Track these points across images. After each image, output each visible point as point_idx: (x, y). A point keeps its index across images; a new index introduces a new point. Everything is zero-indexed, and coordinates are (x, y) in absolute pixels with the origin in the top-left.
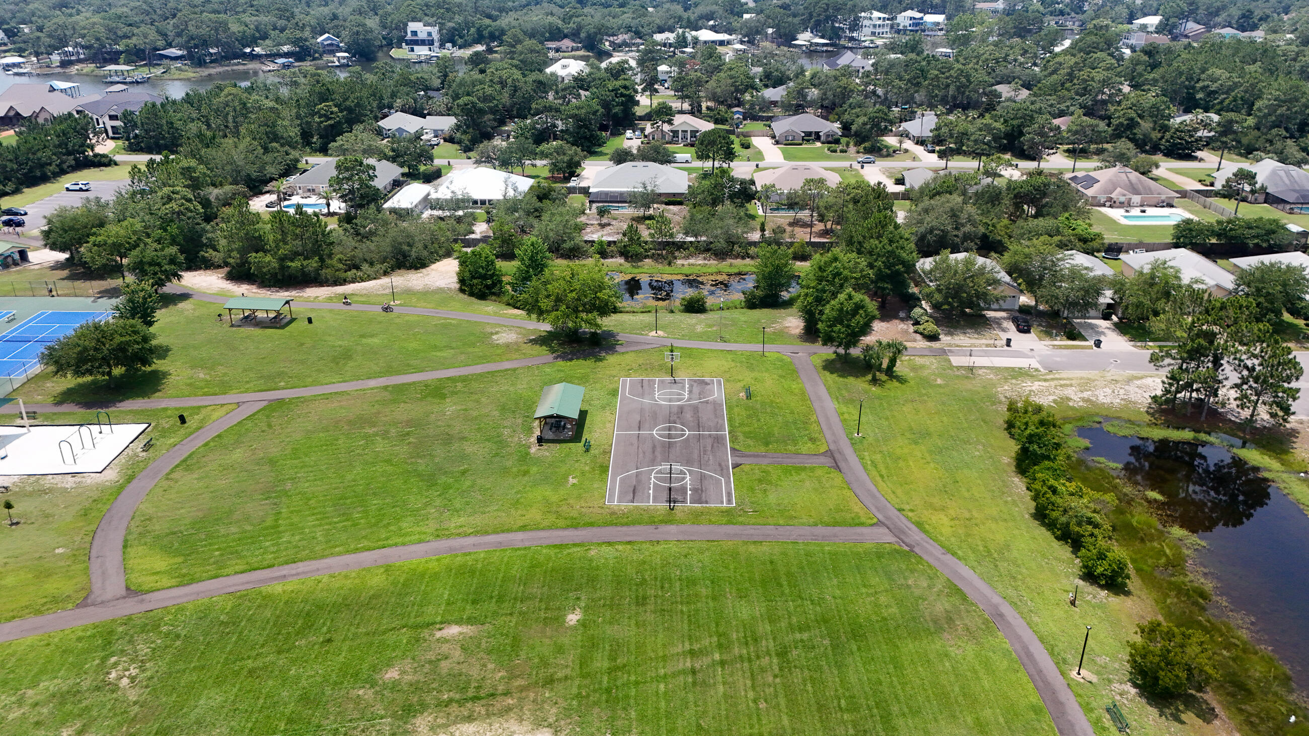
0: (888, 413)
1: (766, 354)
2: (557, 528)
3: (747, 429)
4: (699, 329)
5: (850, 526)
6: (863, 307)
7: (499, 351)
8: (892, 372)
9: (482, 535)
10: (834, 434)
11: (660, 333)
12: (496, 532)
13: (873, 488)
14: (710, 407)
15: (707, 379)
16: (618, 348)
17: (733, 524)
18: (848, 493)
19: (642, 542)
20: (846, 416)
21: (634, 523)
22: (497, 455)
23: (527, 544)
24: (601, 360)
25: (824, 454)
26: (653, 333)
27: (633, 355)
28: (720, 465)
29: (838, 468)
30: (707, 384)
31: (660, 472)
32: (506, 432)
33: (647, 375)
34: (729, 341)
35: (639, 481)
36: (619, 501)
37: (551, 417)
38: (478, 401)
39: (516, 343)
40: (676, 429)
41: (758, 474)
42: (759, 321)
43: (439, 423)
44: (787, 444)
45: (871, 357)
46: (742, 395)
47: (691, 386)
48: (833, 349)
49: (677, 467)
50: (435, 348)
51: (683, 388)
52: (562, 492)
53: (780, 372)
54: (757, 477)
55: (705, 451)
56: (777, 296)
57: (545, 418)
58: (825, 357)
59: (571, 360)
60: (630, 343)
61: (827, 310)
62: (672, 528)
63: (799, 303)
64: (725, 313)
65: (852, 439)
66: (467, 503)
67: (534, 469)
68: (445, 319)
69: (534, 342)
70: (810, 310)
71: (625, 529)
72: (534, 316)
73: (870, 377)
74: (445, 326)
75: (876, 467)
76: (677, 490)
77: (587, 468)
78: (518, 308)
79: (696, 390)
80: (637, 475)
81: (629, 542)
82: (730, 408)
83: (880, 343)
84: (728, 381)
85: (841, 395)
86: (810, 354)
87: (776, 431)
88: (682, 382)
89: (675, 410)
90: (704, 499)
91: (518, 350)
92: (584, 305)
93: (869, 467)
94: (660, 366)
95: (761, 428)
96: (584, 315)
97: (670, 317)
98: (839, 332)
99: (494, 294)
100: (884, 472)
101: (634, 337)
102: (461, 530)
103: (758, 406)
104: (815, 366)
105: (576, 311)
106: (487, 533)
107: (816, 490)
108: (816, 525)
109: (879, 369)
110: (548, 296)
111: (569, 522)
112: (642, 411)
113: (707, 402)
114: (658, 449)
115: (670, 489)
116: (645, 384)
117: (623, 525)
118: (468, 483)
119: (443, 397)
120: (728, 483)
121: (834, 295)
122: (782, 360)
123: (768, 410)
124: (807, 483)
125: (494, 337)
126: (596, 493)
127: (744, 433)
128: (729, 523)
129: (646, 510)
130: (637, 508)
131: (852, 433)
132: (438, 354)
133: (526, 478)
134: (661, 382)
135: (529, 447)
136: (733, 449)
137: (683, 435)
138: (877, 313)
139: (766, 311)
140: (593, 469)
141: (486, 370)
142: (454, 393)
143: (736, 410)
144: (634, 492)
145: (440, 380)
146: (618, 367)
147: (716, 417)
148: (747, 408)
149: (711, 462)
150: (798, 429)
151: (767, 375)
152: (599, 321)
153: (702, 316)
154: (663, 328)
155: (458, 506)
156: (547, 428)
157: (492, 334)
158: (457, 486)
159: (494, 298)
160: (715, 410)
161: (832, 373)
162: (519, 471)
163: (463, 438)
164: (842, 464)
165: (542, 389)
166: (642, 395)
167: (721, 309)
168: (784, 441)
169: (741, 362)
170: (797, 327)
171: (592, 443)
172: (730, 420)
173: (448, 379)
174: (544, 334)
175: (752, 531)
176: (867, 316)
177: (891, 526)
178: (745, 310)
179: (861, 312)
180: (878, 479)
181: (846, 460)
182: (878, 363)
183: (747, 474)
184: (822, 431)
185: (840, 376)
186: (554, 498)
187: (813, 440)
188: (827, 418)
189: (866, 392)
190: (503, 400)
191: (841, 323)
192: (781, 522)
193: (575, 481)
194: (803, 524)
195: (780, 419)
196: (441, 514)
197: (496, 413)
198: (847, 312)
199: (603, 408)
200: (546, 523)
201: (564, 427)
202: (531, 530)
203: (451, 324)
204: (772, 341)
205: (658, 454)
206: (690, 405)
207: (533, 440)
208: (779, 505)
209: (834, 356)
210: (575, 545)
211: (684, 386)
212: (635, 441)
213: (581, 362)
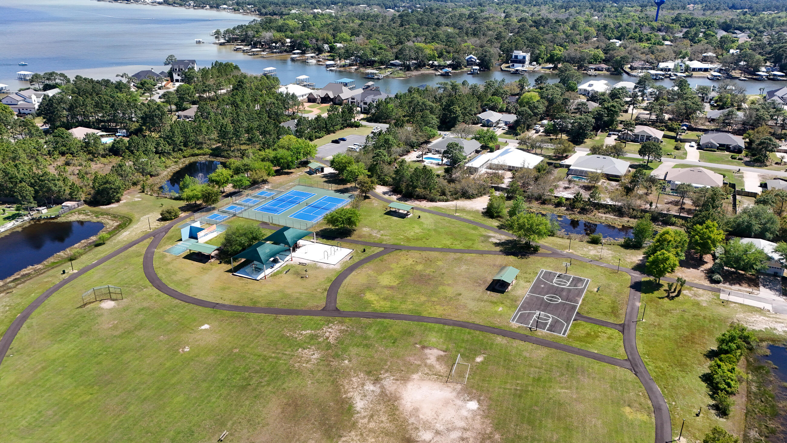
4: (591, 252)
10: (630, 317)
11: (571, 251)
13: (634, 344)
14: (577, 292)
25: (620, 325)
26: (568, 251)
27: (552, 259)
28: (568, 318)
29: (623, 332)
30: (581, 280)
35: (528, 316)
36: (516, 322)
40: (556, 298)
46: (596, 289)
47: (573, 280)
49: (548, 314)
53: (621, 282)
55: (564, 310)
57: (498, 280)
60: (554, 253)
62: (534, 338)
76: (543, 323)
79: (575, 282)
80: (529, 313)
81: (513, 339)
84: (592, 281)
89: (559, 289)
90: (553, 330)
101: (557, 251)
113: (577, 289)
114: (543, 305)
116: (552, 274)
120: (567, 326)
122: (626, 277)
126: (508, 316)
134: (560, 275)
136: (577, 313)
137: (557, 301)
144: (524, 320)
146: (543, 264)
147: (577, 296)
148: (594, 296)
149: (564, 315)
151: (614, 282)
153: (598, 246)
154: (574, 249)
164: (626, 331)
166: (548, 279)
169: (604, 273)
170: (637, 261)
175: (567, 348)
177: (632, 362)
181: (629, 330)
188: (632, 309)
193: (501, 309)
206: (568, 289)
211: (569, 279)
212: (535, 299)
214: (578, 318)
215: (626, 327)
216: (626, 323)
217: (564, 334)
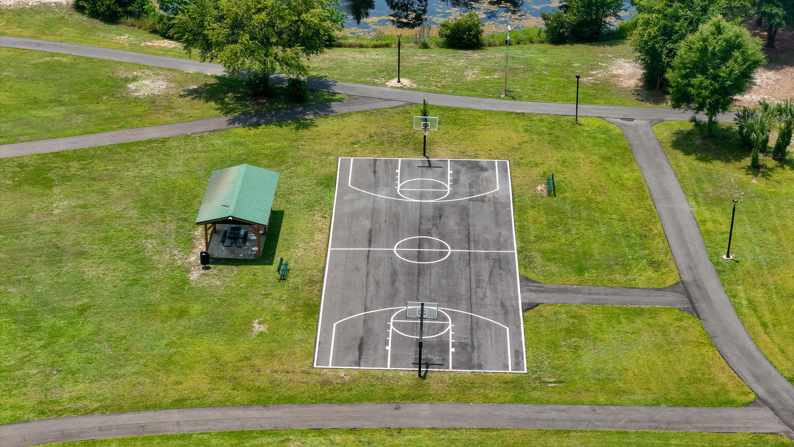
0: (776, 221)
1: (581, 120)
2: (235, 405)
3: (548, 246)
4: (471, 75)
5: (713, 405)
6: (739, 46)
7: (139, 110)
8: (784, 154)
9: (113, 412)
10: (689, 254)
11: (405, 82)
12: (135, 408)
13: (749, 344)
14: (488, 208)
15: (483, 161)
16: (335, 106)
17: (522, 401)
18: (709, 352)
19: (373, 431)
20: (710, 226)
21: (360, 399)
22: (136, 282)
23: (186, 429)
24: (306, 126)
25: (673, 288)
26: (394, 82)
27: (359, 118)
28: (503, 305)
29: (694, 311)
30: (483, 169)
31: (404, 315)
32: (150, 245)
33: (384, 153)
34: (520, 98)
35: (368, 331)
36: (336, 362)
37: (224, 221)
38: (104, 193)
39: (167, 97)
40: (431, 244)
41: (565, 320)
42: (569, 64)
43: (43, 228)
44: (613, 272)
45: (751, 129)
46: (541, 188)
47: (456, 173)
48: (690, 114)
49: (431, 308)
50: (36, 102)
51: (443, 175)
52: (243, 346)
53: (604, 150)
54: (564, 325)
55: (478, 282)
56: (599, 23)
57: (214, 222)
58: (677, 127)
59: (256, 125)
60: (354, 99)
61: (682, 49)
62: (424, 409)
63: (634, 37)
64: (514, 51)
65: (717, 264)
66: (89, 361)
67: (196, 308)
68: (53, 55)
69: (195, 94)
70: (653, 49)
71: (345, 408)
72: (196, 52)
73: (747, 161)
74: (51, 67)
75: (755, 310)
76: (432, 346)
77: (283, 308)
78: (170, 38)
79: (464, 179)
80: (366, 320)
81: (352, 430)
82: (520, 210)
83: (766, 107)
84: (516, 164)
85: (702, 190)
86: (655, 122)
87: (595, 248)
88: (442, 166)
89: (429, 212)
90: (475, 361)
91: (169, 108)
92: (280, 34)
93: (745, 310)
94: (405, 137)
95: (571, 245)
96: (278, 51)
97: (421, 56)
98: (700, 87)
99: (130, 14)
100: (768, 317)
101: (361, 89)
102: (79, 404)
103: (568, 207)
104: (660, 142)
105: (266, 43)
106: (120, 410)
107: (658, 347)
108: (657, 404)
109: (764, 149)
110: (220, 19)
111: (253, 396)
112: (374, 213)
113: (482, 200)
114: (401, 279)
115: (420, 345)
116: (380, 167)
117: (341, 402)
118: (89, 328)
119: (48, 184)
120: (516, 335)
121: (693, 25)
122: (606, 131)
123: (584, 214)
124: (645, 336)
125: (132, 86)
126: (298, 349)
127: (543, 253)
128: (517, 400)
129: (381, 378)
130: (365, 374)
131: (718, 255)
132: (41, 113)
133: (183, 322)
134: (407, 165)
135: (188, 271)
136: (525, 279)
137: (442, 255)
138: (761, 56)
139: (581, 48)
140: (293, 309)
141: (116, 141)
142: (65, 179)
143: (531, 213)
144: (361, 348)
145: (43, 156)
146: (334, 140)
147: (497, 223)
148: (549, 210)
149: (488, 300)
150: (631, 247)
151: (582, 156)
152: (304, 60)
153: (475, 55)
154: (410, 74)
155: (74, 365)
156: (217, 239)
157: (127, 80)
158: (71, 331)
159: (130, 20)
160: (496, 213)
161: (687, 153)
162: (171, 310)
163: (81, 254)
164: (702, 306)
165: (208, 173)
166: (375, 187)
167: (507, 43)
168: (609, 267)
169: (540, 133)
170: (631, 76)
171: (291, 265)
172: (521, 230)
173: (56, 154)
174: (213, 81)
175: (554, 415)
176: (745, 61)
177: (778, 407)
178: (546, 46)
179: (736, 54)
180: (759, 329)
181: (707, 298)
182: (762, 137)
183: (547, 319)
184: (669, 250)
185: (701, 159)
186: (229, 356)
187: (655, 265)
188: (679, 230)
189: (742, 186)
190: (145, 191)
191: (704, 72)
192: (602, 399)
193: (263, 328)
194: (637, 403)
195: (603, 229)
196: (48, 377)
197: (134, 213)
198: (714, 54)
199: (310, 207)
200: (216, 396)
201: (245, 238)
202: (192, 407)
203: (61, 64)
204: (592, 99)
205: (400, 285)
206: (454, 205)
207: (194, 258)
208: (598, 371)
209: (690, 126)
210: (263, 433)
211: (444, 173)
212: (362, 264)
213: (273, 129)
214: (534, 297)
215: (695, 292)
216: (687, 277)
217: (518, 364)
